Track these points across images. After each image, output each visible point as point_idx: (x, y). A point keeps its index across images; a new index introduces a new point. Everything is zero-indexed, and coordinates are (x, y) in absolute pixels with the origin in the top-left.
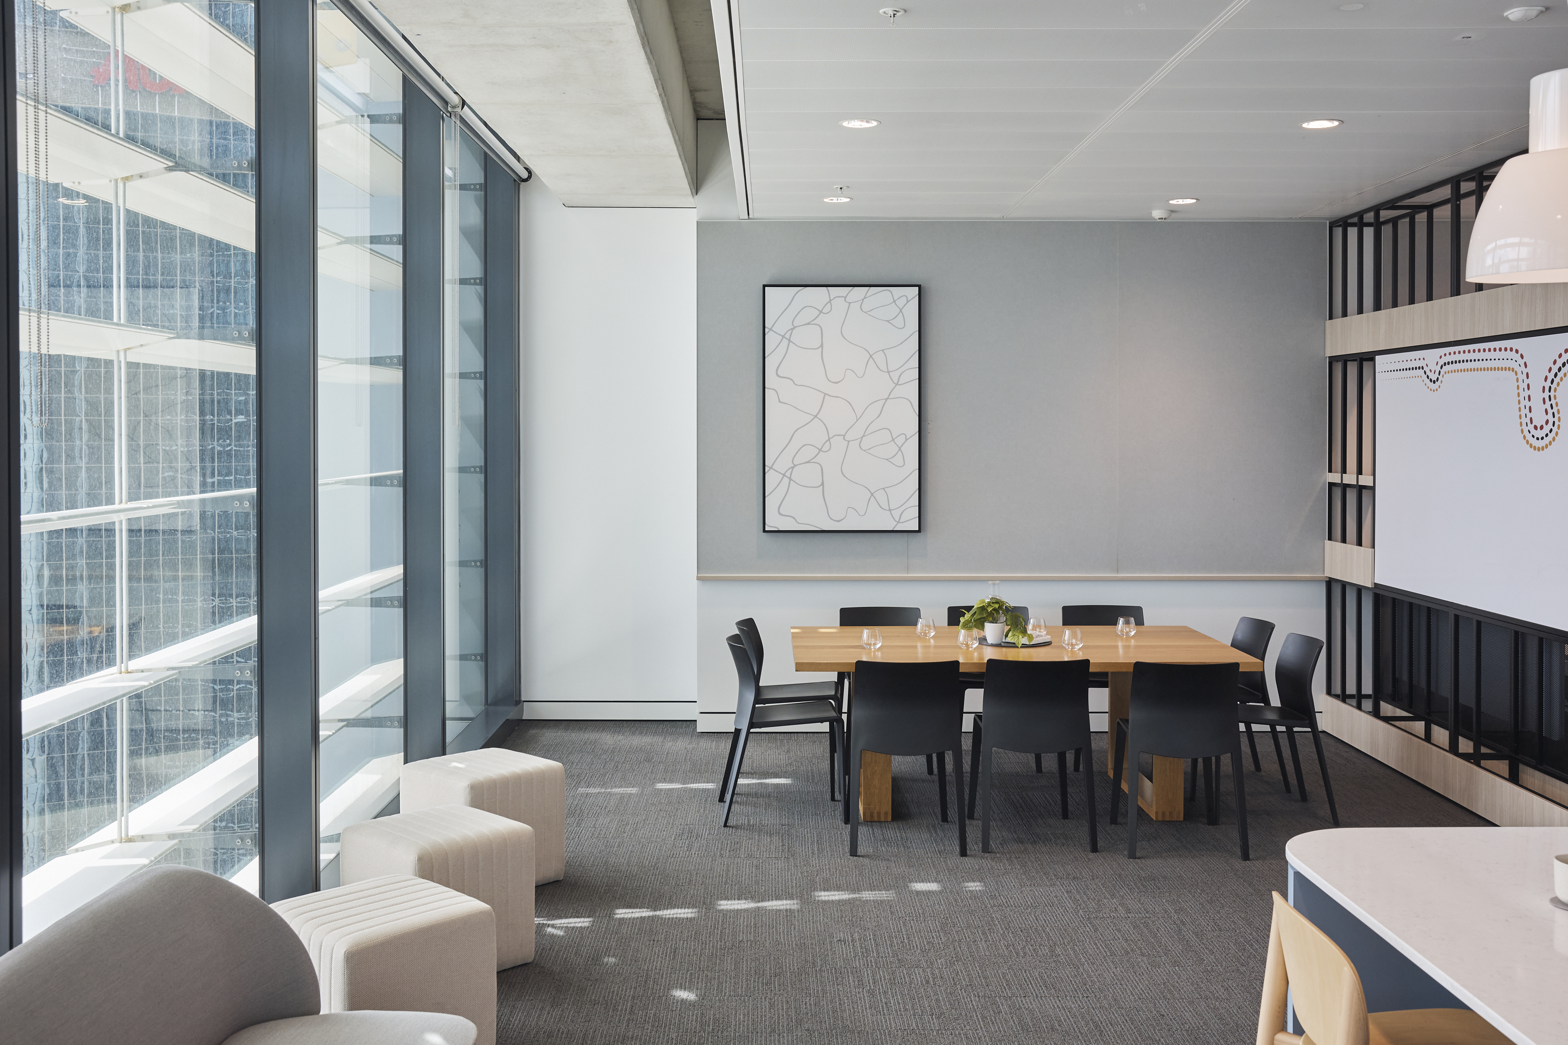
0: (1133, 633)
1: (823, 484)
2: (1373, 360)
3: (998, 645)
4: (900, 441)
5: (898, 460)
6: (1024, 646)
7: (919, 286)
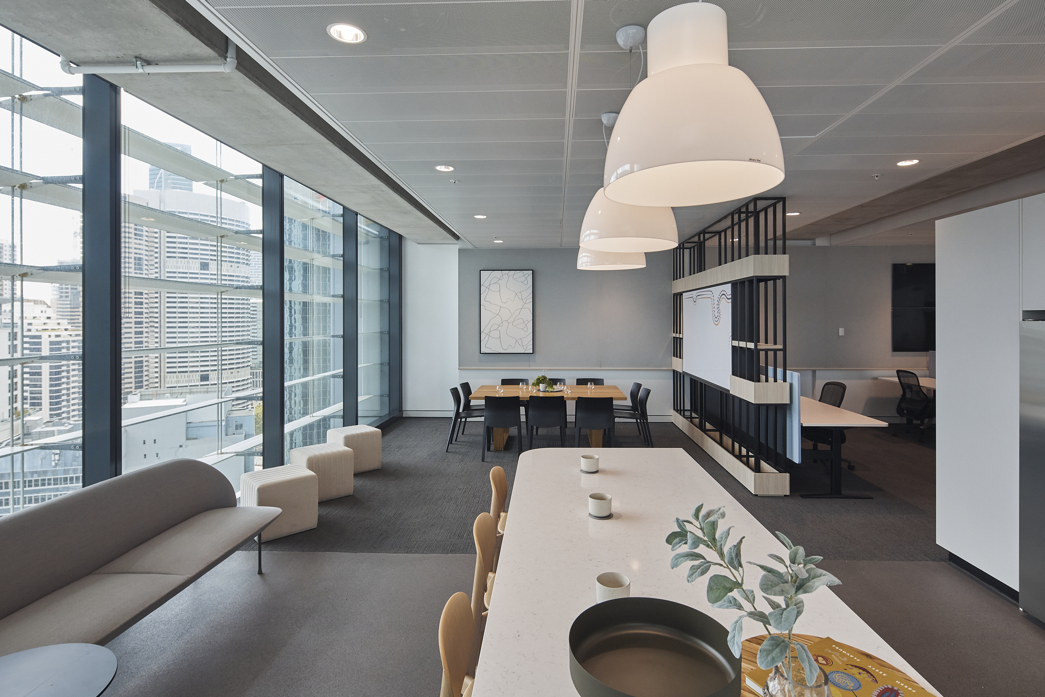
0: (593, 388)
1: (500, 337)
2: (682, 294)
3: (544, 392)
4: (526, 323)
5: (525, 329)
6: (551, 392)
7: (533, 270)
